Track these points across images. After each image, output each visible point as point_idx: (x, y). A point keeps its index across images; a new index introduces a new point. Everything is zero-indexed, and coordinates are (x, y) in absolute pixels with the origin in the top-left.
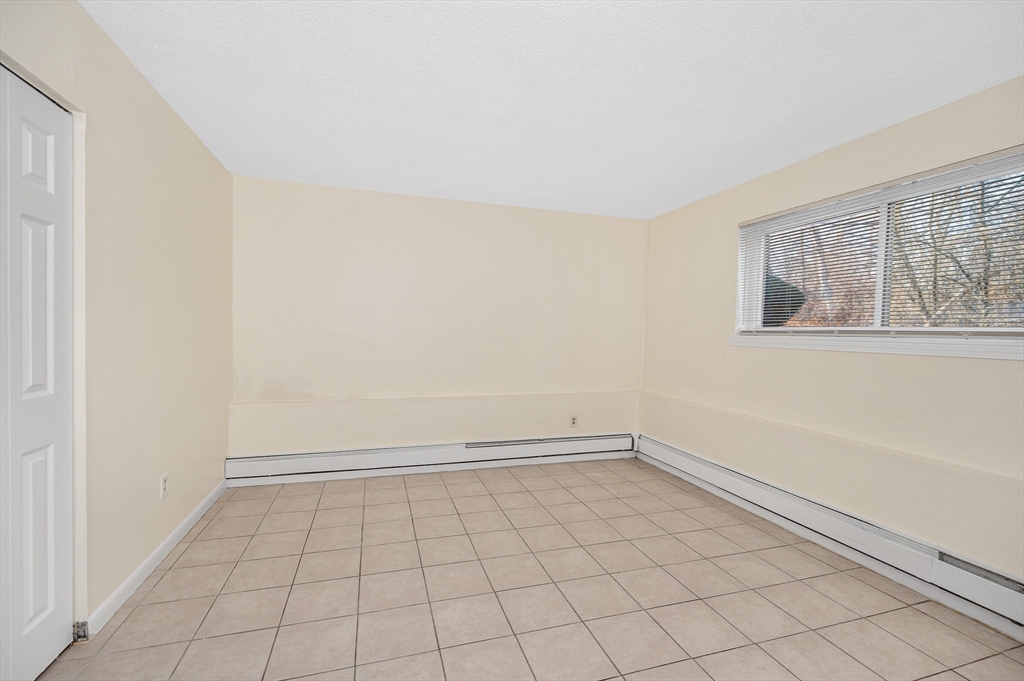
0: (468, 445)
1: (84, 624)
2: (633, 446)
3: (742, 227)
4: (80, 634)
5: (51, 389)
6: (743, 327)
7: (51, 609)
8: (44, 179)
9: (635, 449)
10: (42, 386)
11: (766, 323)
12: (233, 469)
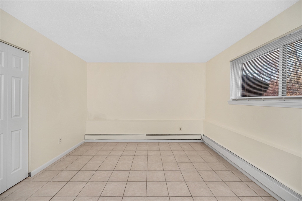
0: (147, 135)
1: (30, 173)
2: (201, 138)
3: (231, 62)
4: (29, 175)
5: (21, 116)
6: (234, 97)
7: (21, 168)
8: (20, 68)
9: (202, 139)
10: (19, 115)
11: (243, 96)
12: (87, 137)
